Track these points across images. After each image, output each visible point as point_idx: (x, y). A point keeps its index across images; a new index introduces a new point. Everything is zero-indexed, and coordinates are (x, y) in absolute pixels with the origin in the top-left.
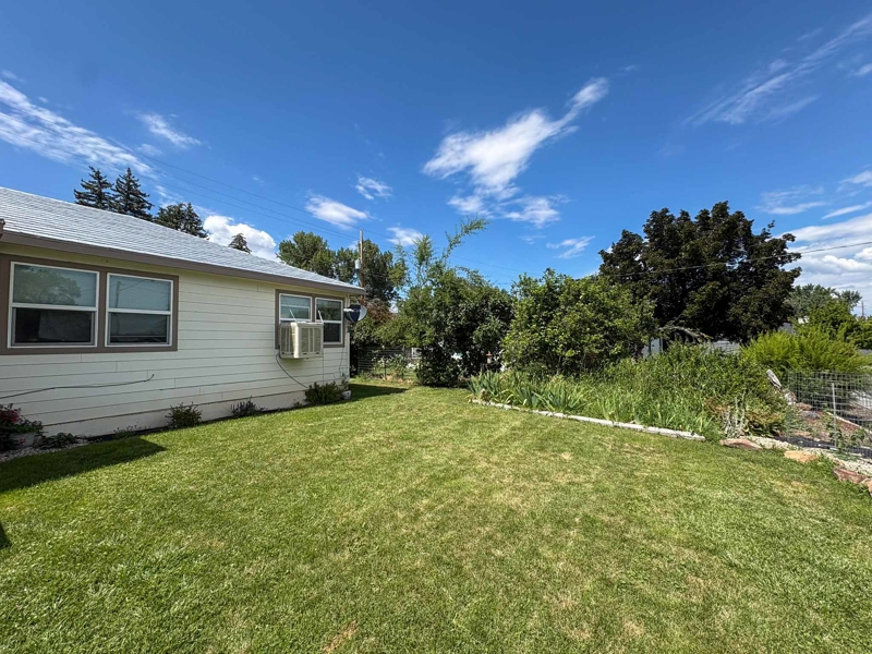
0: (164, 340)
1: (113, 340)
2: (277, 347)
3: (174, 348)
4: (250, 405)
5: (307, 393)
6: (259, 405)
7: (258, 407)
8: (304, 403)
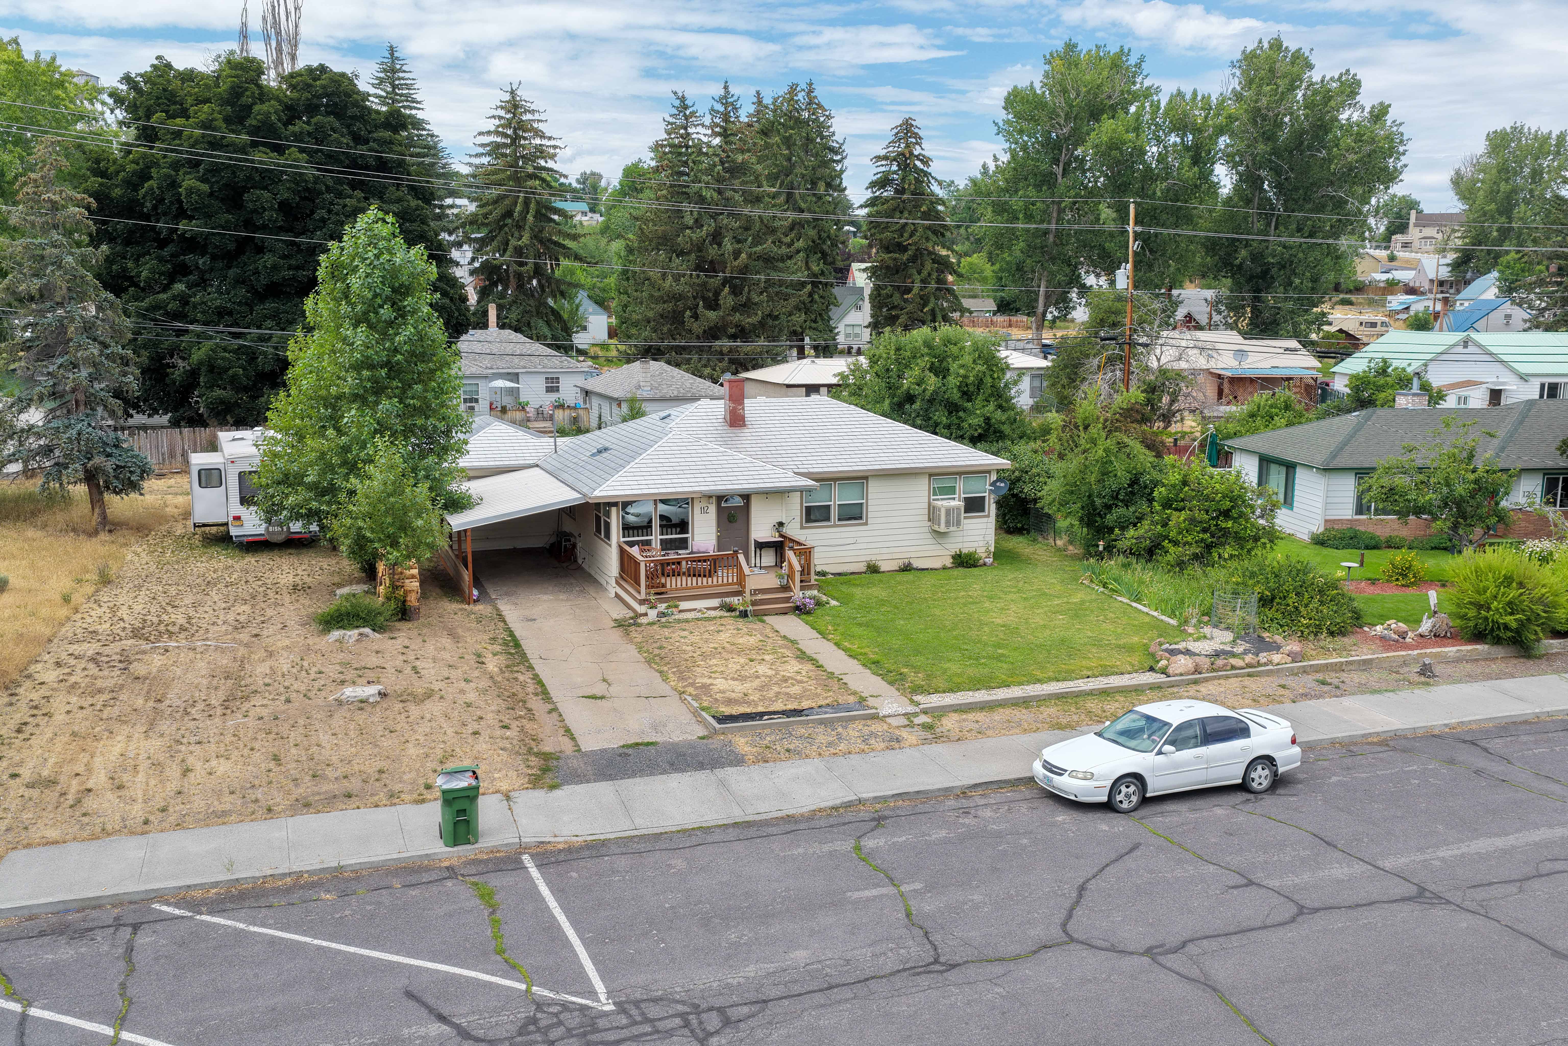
0: (861, 518)
1: (839, 520)
2: (929, 520)
3: (866, 524)
4: (910, 564)
5: (953, 557)
6: (916, 564)
7: (915, 566)
8: (950, 565)
